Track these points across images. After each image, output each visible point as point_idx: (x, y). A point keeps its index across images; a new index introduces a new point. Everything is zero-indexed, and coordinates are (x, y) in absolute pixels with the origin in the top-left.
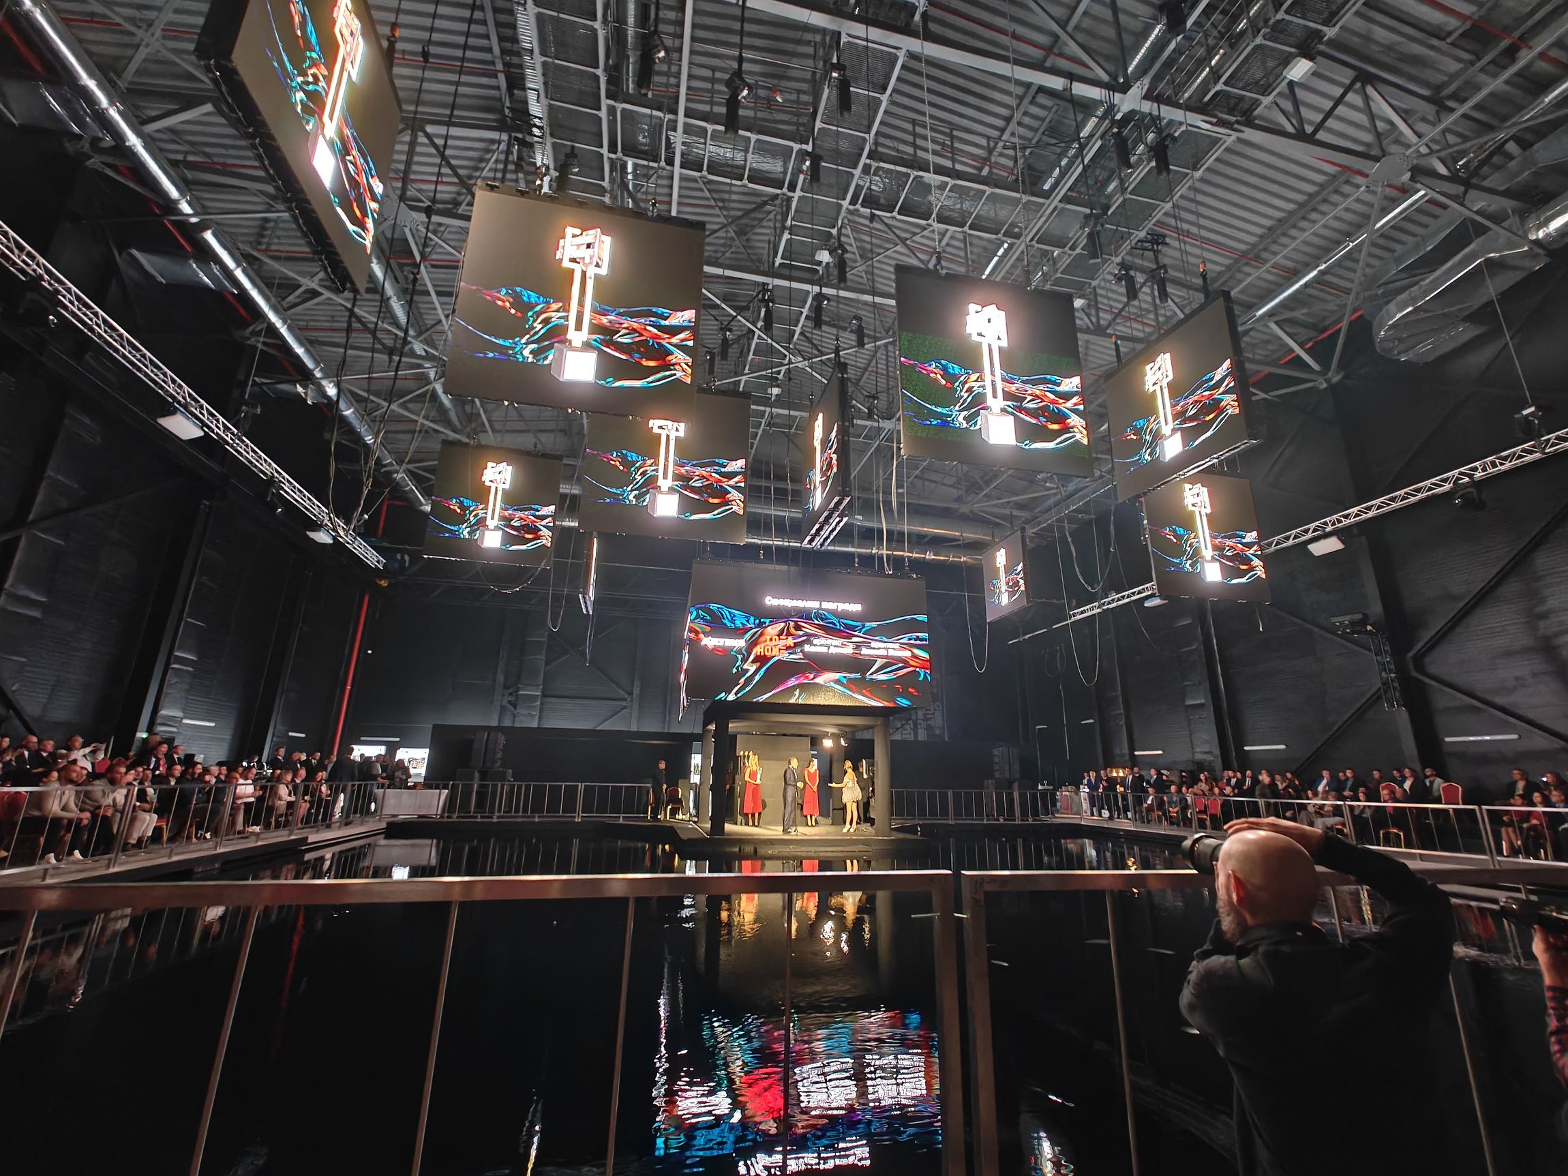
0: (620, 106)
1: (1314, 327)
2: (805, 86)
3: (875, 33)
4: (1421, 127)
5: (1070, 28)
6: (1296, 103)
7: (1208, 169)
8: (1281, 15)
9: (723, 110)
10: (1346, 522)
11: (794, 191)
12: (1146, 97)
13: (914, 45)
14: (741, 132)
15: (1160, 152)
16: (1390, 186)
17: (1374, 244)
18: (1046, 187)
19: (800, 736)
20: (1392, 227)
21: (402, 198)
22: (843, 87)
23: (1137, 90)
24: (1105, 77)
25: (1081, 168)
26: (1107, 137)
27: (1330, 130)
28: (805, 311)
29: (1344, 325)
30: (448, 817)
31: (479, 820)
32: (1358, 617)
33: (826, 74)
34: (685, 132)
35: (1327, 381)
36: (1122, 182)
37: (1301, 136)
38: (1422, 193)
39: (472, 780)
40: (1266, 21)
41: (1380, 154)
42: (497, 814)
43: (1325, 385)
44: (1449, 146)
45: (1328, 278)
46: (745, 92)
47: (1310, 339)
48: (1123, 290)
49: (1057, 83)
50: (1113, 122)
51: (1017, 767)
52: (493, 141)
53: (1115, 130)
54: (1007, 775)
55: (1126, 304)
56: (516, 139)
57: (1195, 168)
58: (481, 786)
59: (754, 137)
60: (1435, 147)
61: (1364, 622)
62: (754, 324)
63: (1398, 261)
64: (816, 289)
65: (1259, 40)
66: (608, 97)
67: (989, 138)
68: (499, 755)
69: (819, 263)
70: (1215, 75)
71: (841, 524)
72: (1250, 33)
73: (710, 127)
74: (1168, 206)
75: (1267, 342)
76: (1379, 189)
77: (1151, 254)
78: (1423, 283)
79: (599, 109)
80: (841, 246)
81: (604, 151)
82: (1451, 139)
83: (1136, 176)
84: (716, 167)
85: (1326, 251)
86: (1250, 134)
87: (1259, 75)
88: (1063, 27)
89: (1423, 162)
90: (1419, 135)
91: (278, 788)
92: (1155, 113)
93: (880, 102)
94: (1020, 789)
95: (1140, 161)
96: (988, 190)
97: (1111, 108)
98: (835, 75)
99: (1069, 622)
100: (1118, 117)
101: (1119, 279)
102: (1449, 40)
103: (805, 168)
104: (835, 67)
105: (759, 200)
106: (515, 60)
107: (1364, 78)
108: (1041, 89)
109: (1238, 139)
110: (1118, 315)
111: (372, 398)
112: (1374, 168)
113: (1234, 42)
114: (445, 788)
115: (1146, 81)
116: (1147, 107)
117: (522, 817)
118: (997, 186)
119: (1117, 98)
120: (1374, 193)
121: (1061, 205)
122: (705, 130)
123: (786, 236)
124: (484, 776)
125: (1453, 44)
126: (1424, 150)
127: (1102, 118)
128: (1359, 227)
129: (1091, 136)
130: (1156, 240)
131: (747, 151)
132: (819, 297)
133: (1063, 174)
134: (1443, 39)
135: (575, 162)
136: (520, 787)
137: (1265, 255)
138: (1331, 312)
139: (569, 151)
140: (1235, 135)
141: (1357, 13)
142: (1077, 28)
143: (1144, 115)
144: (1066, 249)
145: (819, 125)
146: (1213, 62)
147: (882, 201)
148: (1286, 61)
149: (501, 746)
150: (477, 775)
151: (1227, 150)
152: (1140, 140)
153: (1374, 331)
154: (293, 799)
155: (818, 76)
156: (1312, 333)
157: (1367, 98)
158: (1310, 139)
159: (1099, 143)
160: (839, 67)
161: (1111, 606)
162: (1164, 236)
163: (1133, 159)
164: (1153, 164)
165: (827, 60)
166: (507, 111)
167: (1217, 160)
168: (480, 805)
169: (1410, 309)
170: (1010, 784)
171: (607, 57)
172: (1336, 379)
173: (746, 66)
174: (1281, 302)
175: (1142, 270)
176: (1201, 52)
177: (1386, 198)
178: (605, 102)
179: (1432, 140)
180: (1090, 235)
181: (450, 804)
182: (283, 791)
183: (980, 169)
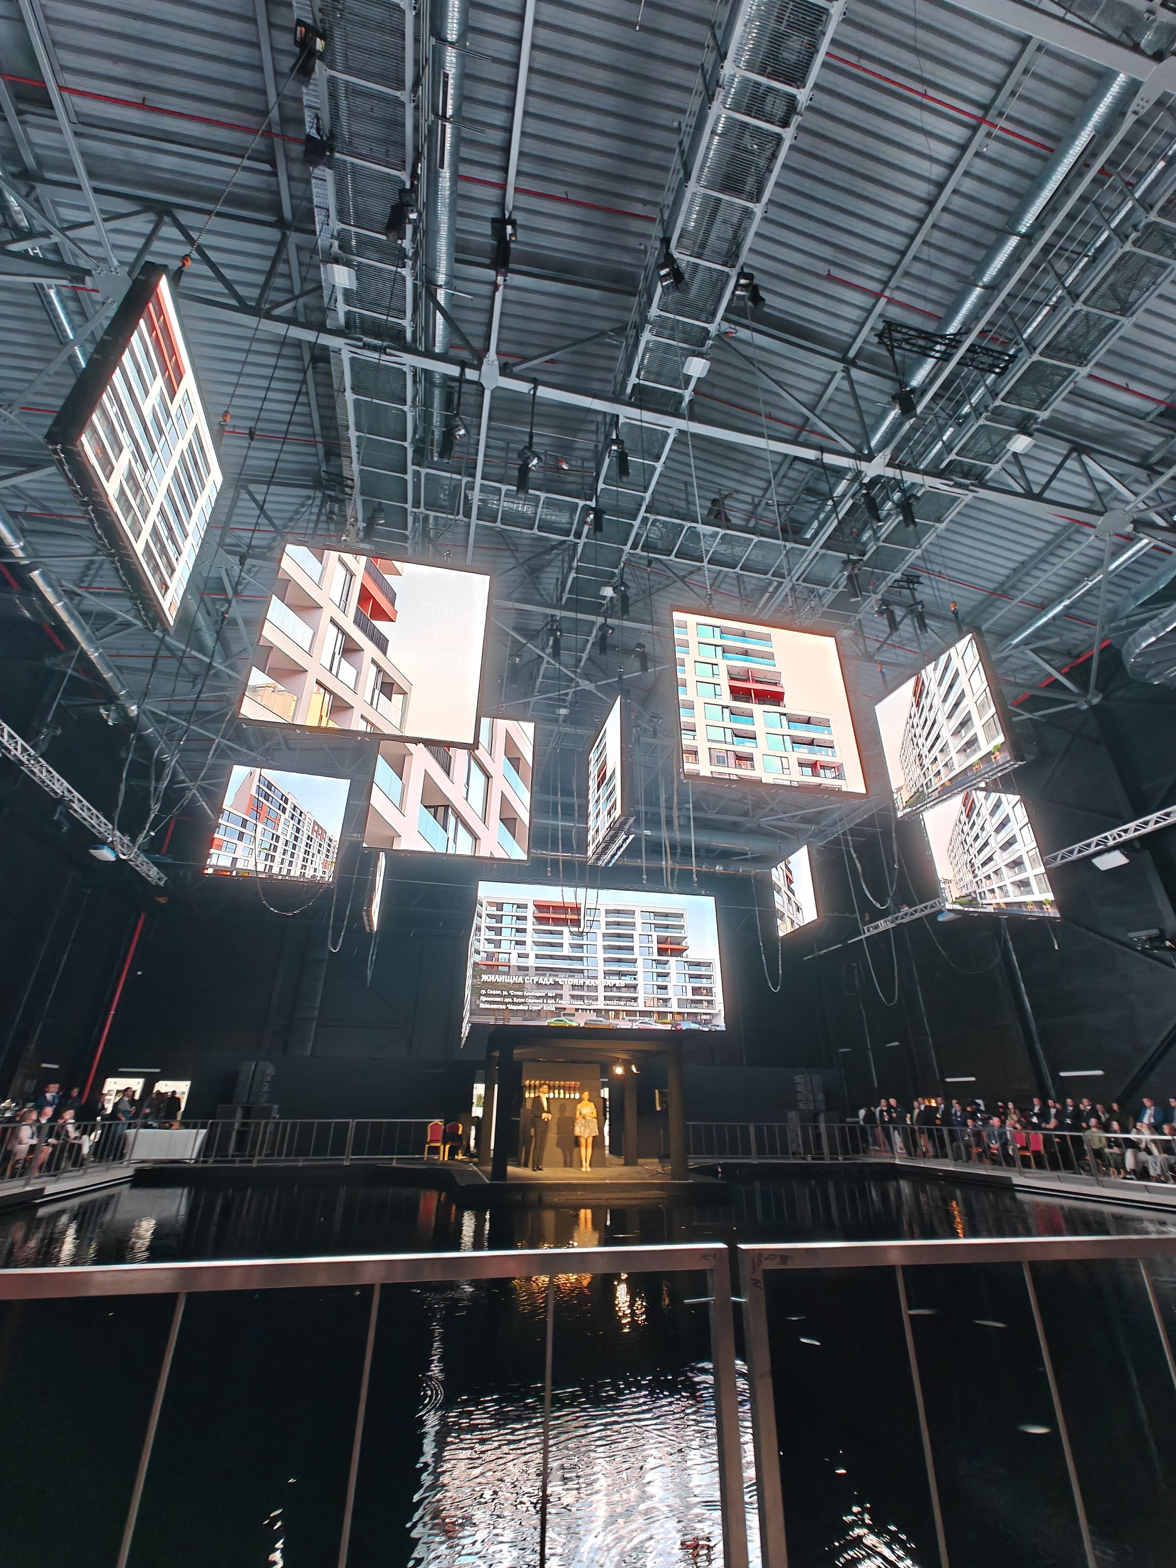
0: (424, 471)
1: (1069, 654)
2: (589, 455)
3: (648, 416)
4: (1136, 487)
5: (817, 411)
6: (1022, 469)
7: (951, 521)
8: (998, 402)
9: (516, 473)
10: (1125, 837)
11: (580, 538)
12: (890, 465)
13: (683, 424)
14: (531, 491)
15: (906, 508)
16: (1117, 535)
17: (1110, 583)
18: (808, 536)
19: (590, 1062)
20: (1125, 569)
21: (221, 544)
22: (622, 457)
23: (881, 459)
24: (852, 450)
25: (836, 522)
26: (857, 497)
27: (1054, 490)
28: (591, 639)
29: (1096, 652)
30: (204, 1162)
31: (237, 1165)
32: (1155, 932)
33: (607, 446)
34: (482, 491)
35: (1088, 702)
36: (875, 532)
37: (1029, 495)
38: (1145, 541)
39: (234, 1118)
40: (986, 407)
41: (1102, 509)
42: (257, 1158)
43: (1085, 707)
44: (1163, 502)
45: (1073, 611)
46: (535, 462)
47: (1066, 665)
48: (886, 622)
49: (811, 454)
50: (862, 485)
51: (821, 1096)
52: (308, 497)
53: (864, 491)
54: (812, 1107)
55: (890, 634)
56: (329, 496)
57: (939, 520)
58: (243, 1125)
59: (543, 495)
60: (1151, 503)
61: (1161, 937)
62: (543, 650)
63: (1136, 597)
64: (601, 620)
65: (982, 421)
66: (413, 464)
67: (753, 496)
68: (266, 1088)
69: (604, 597)
70: (948, 448)
71: (628, 841)
72: (973, 416)
73: (504, 488)
74: (918, 552)
75: (1025, 667)
76: (1107, 538)
77: (907, 592)
78: (1161, 617)
79: (406, 473)
80: (623, 584)
81: (409, 506)
82: (1164, 496)
83: (887, 528)
84: (510, 518)
85: (1067, 590)
86: (983, 493)
87: (987, 446)
88: (812, 411)
89: (1142, 515)
90: (1136, 494)
91: (19, 1130)
92: (899, 477)
93: (655, 468)
94: (826, 1122)
95: (889, 515)
96: (756, 539)
97: (859, 474)
98: (614, 448)
99: (863, 937)
100: (866, 481)
101: (880, 613)
102: (1148, 419)
103: (589, 520)
104: (614, 442)
105: (548, 544)
106: (333, 433)
107: (1078, 449)
108: (796, 458)
109: (975, 498)
110: (884, 643)
111: (172, 718)
112: (1099, 521)
113: (961, 422)
114: (203, 1127)
115: (888, 452)
116: (890, 472)
117: (285, 1161)
118: (763, 535)
119: (863, 466)
120: (1104, 540)
121: (823, 551)
122: (500, 489)
123: (573, 575)
124: (247, 1113)
125: (1151, 422)
126: (1142, 506)
127: (853, 481)
128: (1094, 569)
129: (844, 495)
130: (911, 580)
131: (537, 506)
132: (604, 626)
133: (822, 525)
134: (1143, 418)
135: (382, 515)
136: (285, 1124)
137: (1012, 592)
138: (1083, 641)
139: (377, 506)
140: (971, 495)
141: (1064, 399)
142: (824, 410)
143: (889, 479)
144: (830, 587)
145: (601, 485)
146: (945, 438)
147: (660, 545)
148: (1008, 437)
149: (269, 1078)
150: (239, 1113)
151: (967, 505)
152: (887, 498)
153: (1124, 657)
154: (34, 1142)
155: (600, 448)
156: (1069, 660)
157: (1083, 464)
158: (1038, 498)
159: (851, 502)
160: (618, 442)
161: (904, 921)
162: (918, 577)
163: (883, 514)
164: (901, 518)
165: (607, 435)
166: (323, 474)
167: (958, 513)
168: (240, 1146)
169: (1153, 639)
170: (815, 1116)
171: (415, 433)
172: (1095, 701)
173: (535, 440)
174: (1032, 632)
175: (900, 604)
176: (934, 429)
177: (1114, 544)
178: (411, 468)
179: (1149, 498)
180: (850, 578)
181: (207, 1147)
182: (26, 1133)
183: (748, 521)
